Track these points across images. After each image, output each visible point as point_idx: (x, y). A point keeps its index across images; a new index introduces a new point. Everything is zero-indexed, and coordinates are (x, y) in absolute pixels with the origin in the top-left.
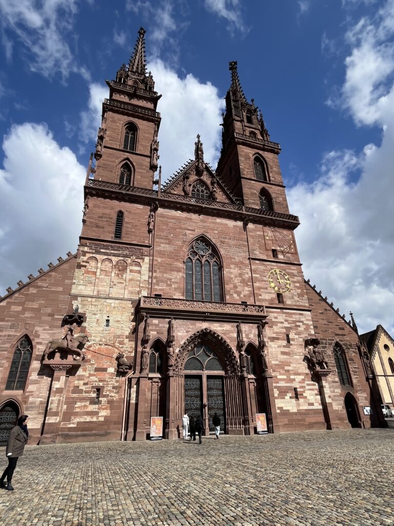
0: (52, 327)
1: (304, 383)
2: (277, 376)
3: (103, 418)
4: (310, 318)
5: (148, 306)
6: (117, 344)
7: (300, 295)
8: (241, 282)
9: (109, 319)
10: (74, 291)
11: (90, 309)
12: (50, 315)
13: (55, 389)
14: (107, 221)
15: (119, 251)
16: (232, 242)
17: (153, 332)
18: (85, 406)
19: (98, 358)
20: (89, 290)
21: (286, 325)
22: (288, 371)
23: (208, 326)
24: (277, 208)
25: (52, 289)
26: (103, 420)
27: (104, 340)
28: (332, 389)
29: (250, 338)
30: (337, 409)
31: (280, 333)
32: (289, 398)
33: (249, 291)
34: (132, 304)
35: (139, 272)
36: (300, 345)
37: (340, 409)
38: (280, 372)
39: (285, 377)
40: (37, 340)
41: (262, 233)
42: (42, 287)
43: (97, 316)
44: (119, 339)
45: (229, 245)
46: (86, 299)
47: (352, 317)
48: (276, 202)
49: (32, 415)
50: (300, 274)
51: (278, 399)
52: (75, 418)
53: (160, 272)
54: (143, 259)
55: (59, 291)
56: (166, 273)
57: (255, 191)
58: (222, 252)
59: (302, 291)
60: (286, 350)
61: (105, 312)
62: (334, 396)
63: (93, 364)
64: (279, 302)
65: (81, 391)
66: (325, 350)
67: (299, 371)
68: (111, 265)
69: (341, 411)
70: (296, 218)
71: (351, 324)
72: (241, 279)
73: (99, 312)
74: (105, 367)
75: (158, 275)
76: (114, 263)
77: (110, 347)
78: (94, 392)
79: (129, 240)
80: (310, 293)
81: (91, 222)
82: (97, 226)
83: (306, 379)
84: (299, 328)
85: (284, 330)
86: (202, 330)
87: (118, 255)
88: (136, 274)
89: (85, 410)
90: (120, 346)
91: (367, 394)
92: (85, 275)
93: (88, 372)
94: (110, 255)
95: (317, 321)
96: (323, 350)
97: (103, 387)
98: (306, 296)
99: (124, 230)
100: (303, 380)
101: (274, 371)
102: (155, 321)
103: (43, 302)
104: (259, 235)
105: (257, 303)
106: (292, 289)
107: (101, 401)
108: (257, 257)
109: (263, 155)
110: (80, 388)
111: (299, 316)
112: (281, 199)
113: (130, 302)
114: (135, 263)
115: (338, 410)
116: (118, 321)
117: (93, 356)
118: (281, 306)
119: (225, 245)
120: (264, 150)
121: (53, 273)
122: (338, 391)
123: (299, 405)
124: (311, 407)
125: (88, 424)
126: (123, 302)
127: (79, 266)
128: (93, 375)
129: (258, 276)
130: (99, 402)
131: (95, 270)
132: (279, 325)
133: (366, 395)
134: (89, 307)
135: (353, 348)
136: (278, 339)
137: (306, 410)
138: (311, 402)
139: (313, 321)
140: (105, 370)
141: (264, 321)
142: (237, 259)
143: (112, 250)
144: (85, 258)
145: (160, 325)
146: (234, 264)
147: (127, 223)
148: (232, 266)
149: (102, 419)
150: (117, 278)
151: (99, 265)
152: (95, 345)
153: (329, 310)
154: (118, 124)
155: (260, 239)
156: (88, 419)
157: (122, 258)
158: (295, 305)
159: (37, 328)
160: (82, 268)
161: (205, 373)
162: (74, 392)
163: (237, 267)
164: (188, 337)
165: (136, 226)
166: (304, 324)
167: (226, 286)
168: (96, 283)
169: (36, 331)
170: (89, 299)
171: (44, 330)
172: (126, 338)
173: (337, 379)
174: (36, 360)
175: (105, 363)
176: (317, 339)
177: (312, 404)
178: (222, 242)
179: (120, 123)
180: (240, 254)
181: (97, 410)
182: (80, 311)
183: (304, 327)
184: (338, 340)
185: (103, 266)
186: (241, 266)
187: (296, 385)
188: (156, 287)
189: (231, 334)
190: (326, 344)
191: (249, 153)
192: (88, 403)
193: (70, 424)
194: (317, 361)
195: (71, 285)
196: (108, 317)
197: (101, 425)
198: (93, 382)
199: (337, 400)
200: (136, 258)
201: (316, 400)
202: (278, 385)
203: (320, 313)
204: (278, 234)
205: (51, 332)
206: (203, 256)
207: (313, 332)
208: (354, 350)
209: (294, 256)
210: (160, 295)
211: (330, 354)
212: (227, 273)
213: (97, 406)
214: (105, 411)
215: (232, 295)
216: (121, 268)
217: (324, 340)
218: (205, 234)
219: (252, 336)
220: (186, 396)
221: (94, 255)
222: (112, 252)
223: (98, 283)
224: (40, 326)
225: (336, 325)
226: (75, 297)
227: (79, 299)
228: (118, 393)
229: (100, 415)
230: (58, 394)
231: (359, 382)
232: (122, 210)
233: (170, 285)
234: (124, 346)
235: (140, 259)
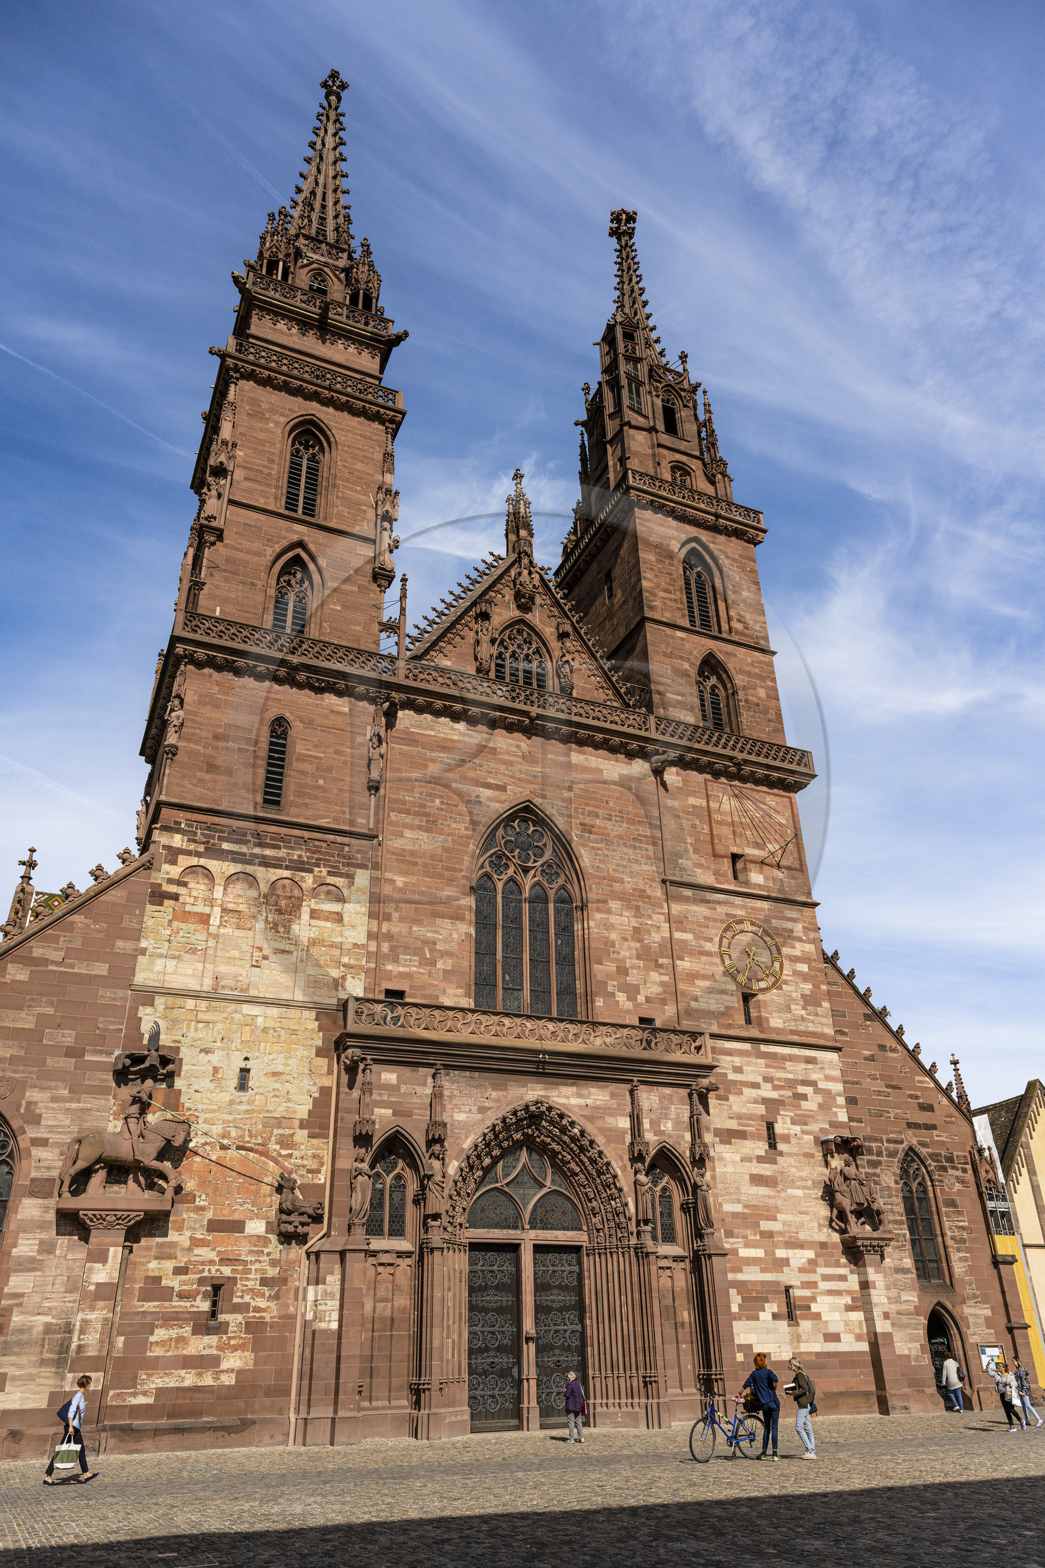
0: (77, 1090)
1: (815, 1272)
2: (735, 1252)
3: (233, 1375)
4: (837, 1073)
5: (366, 1028)
6: (274, 1147)
7: (810, 1001)
8: (638, 957)
9: (249, 1065)
10: (142, 977)
11: (191, 1034)
12: (70, 1052)
13: (92, 1288)
14: (239, 749)
15: (279, 848)
16: (616, 829)
17: (383, 1111)
18: (180, 1340)
19: (216, 1189)
20: (190, 972)
21: (767, 1092)
22: (769, 1235)
23: (542, 1093)
24: (751, 725)
25: (76, 970)
26: (233, 1383)
27: (233, 1134)
28: (893, 1293)
29: (663, 1133)
30: (906, 1352)
31: (750, 1117)
32: (770, 1317)
33: (662, 984)
34: (317, 1019)
35: (339, 918)
36: (806, 1155)
37: (914, 1353)
38: (745, 1237)
39: (760, 1253)
40: (32, 1132)
41: (704, 804)
42: (45, 962)
43: (215, 1059)
44: (281, 1131)
45: (606, 839)
46: (179, 1001)
47: (956, 1070)
48: (747, 701)
49: (21, 1367)
50: (812, 935)
51: (740, 1319)
52: (149, 1375)
53: (401, 919)
54: (350, 877)
55: (96, 976)
56: (419, 922)
57: (686, 666)
58: (586, 858)
59: (816, 986)
60: (766, 1170)
61: (237, 1043)
62: (899, 1313)
63: (203, 1209)
64: (748, 1021)
65: (167, 1294)
66: (878, 1171)
67: (802, 1236)
68: (253, 893)
69: (917, 1358)
70: (804, 756)
71: (954, 1095)
72: (638, 945)
73: (219, 1044)
74: (237, 1217)
75: (395, 930)
76: (264, 888)
77: (252, 1154)
78: (205, 1295)
79: (309, 813)
80: (839, 994)
81: (191, 753)
82: (211, 768)
83: (821, 1260)
84: (803, 1103)
85: (761, 1110)
86: (527, 1107)
87: (275, 864)
88: (329, 924)
89: (180, 1352)
90: (284, 1152)
91: (992, 1308)
92: (175, 924)
93: (188, 1234)
94: (250, 862)
95: (857, 1083)
96: (870, 1171)
97: (233, 1280)
98: (826, 1004)
99: (291, 783)
100: (812, 1263)
101: (729, 1234)
102: (389, 1076)
103: (50, 1010)
104: (694, 806)
105: (687, 1024)
106: (786, 983)
107: (227, 1323)
108: (686, 879)
109: (711, 546)
110: (164, 1283)
111: (803, 1066)
112: (762, 693)
113: (313, 1014)
114: (325, 888)
115: (908, 1357)
116: (275, 1074)
117: (203, 1183)
118: (754, 1033)
119: (592, 837)
120: (715, 529)
121: (78, 919)
122: (911, 1297)
123: (797, 1339)
124: (832, 1347)
125: (188, 1395)
126: (293, 1013)
127: (158, 896)
128: (202, 1243)
129: (688, 936)
130: (222, 1329)
131: (207, 910)
132: (748, 1092)
133: (988, 1313)
134: (188, 1027)
135: (957, 1169)
136: (742, 1135)
137: (818, 1354)
138: (832, 1329)
139: (845, 1082)
140: (237, 1226)
141: (705, 1082)
142: (629, 884)
143: (256, 845)
144: (174, 871)
145: (403, 1088)
146: (620, 899)
147: (302, 758)
148: (614, 905)
149: (229, 1380)
150: (271, 934)
151: (218, 892)
152: (208, 1148)
153: (893, 1050)
154: (271, 425)
155: (697, 822)
156: (189, 1379)
157: (287, 873)
158: (793, 1032)
159: (32, 1095)
160: (167, 902)
161: (529, 1238)
162: (145, 1296)
163: (629, 907)
164: (484, 1128)
165: (329, 769)
166: (817, 1091)
167: (596, 967)
168: (211, 952)
169: (29, 1103)
170: (190, 1003)
171: (54, 1099)
172: (302, 1127)
173: (908, 1262)
174: (32, 1194)
175: (237, 1208)
176: (854, 1139)
177: (835, 1338)
178: (587, 828)
179: (277, 423)
180: (636, 867)
181: (215, 1352)
182: (165, 1040)
183: (819, 1099)
184: (914, 1141)
185: (230, 898)
186: (641, 904)
187: (789, 1277)
188: (389, 967)
189: (609, 1120)
190: (879, 1154)
191: (670, 538)
192: (187, 1330)
193: (135, 1395)
194: (855, 1206)
195: (135, 958)
196: (246, 1059)
197: (226, 1398)
198: (203, 1263)
199: (907, 1326)
200: (330, 874)
201: (846, 1325)
202: (740, 1277)
203: (865, 1059)
204: (749, 805)
205: (74, 1105)
206: (526, 870)
207: (843, 1116)
208: (959, 1173)
209: (793, 878)
210: (400, 994)
211: (892, 1184)
212: (597, 926)
213: (213, 1340)
214: (238, 1353)
215: (613, 995)
216: (283, 903)
217: (876, 1140)
218: (538, 801)
219: (667, 1126)
220: (472, 1308)
221: (202, 862)
222: (257, 850)
223: (216, 948)
224: (42, 1089)
225: (911, 1096)
226: (147, 996)
227: (160, 1001)
228: (277, 1297)
229: (224, 1365)
230: (101, 1304)
231: (971, 1270)
232: (287, 715)
233: (433, 963)
234: (296, 1153)
235: (340, 875)
